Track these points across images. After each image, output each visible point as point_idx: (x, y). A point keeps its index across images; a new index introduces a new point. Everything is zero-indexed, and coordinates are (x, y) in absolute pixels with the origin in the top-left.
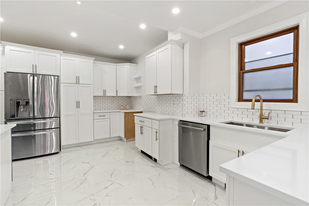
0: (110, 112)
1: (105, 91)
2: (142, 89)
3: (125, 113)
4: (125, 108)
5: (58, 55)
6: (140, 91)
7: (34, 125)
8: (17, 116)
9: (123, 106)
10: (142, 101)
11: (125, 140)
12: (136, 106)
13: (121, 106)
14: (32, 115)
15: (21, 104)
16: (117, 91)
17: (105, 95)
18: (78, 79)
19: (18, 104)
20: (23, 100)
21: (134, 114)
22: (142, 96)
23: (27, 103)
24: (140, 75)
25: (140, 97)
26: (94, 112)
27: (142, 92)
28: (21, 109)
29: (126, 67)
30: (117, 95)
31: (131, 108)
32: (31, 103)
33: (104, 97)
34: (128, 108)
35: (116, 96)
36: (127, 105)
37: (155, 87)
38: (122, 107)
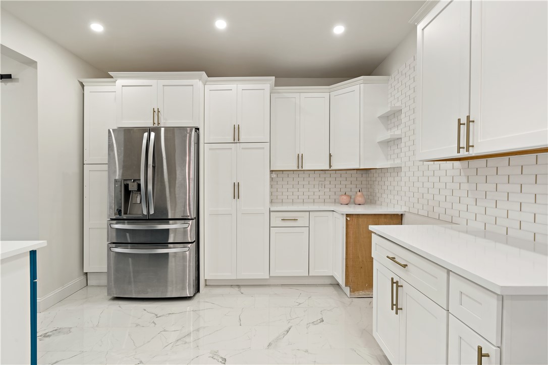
0: (309, 211)
1: (300, 158)
2: (403, 145)
3: (347, 215)
4: (352, 200)
5: (197, 83)
6: (396, 151)
8: (126, 213)
9: (348, 196)
10: (402, 184)
11: (347, 290)
12: (384, 196)
13: (342, 195)
14: (145, 212)
15: (130, 189)
16: (330, 156)
17: (300, 169)
18: (237, 130)
19: (127, 189)
20: (133, 181)
21: (372, 228)
22: (403, 165)
23: (139, 186)
24: (398, 104)
25: (397, 170)
26: (272, 209)
27: (402, 155)
30: (330, 166)
31: (370, 200)
32: (143, 186)
33: (300, 171)
34: (360, 199)
35: (328, 168)
36: (359, 194)
37: (460, 124)
38: (345, 197)
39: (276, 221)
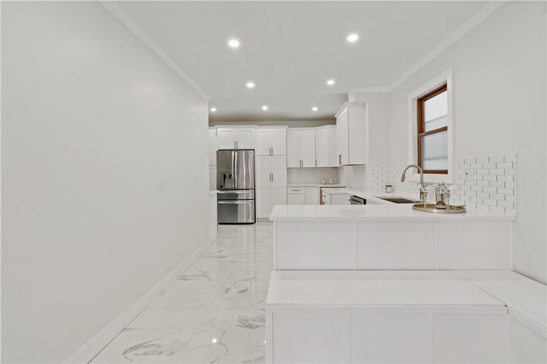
0: (305, 187)
1: (301, 162)
3: (320, 187)
5: (253, 130)
7: (237, 195)
8: (224, 186)
12: (342, 180)
13: (323, 180)
14: (233, 186)
15: (226, 176)
16: (316, 161)
18: (271, 150)
19: (225, 176)
20: (228, 173)
23: (231, 175)
26: (288, 186)
28: (227, 180)
29: (326, 129)
30: (316, 166)
32: (233, 175)
33: (301, 168)
34: (331, 182)
36: (331, 179)
39: (290, 191)
